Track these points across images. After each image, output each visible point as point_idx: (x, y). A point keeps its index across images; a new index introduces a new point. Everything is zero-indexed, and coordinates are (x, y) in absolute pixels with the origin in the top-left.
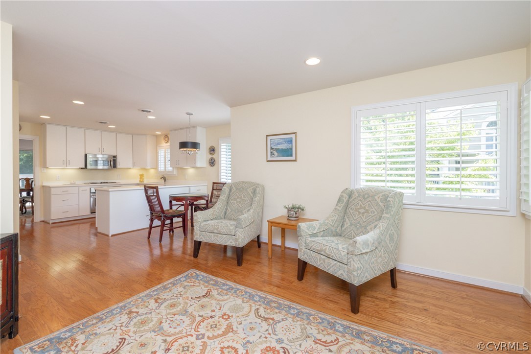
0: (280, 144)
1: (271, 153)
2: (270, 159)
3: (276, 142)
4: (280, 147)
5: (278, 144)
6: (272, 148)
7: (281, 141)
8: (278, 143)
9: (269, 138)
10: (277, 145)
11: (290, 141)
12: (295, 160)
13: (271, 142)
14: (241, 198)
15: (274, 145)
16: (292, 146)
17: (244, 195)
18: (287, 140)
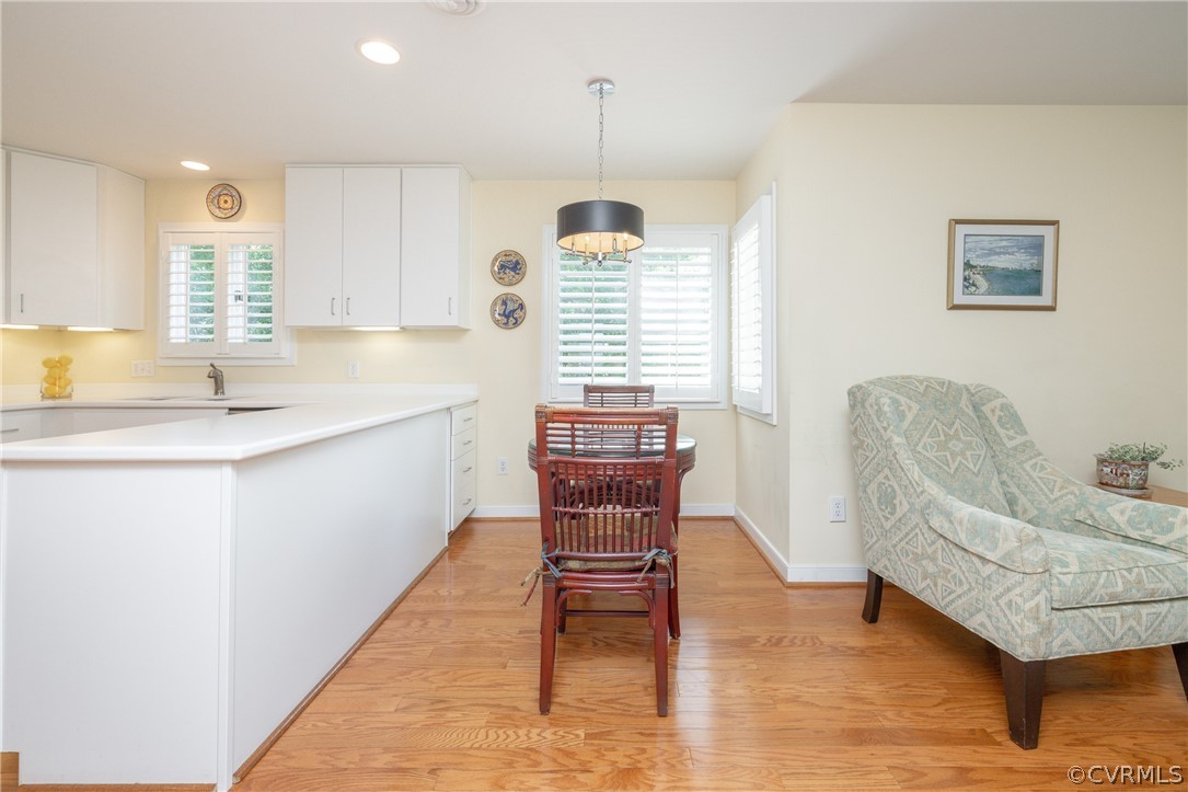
0: (999, 254)
1: (965, 279)
2: (960, 299)
3: (986, 245)
4: (1000, 262)
5: (992, 252)
6: (968, 265)
7: (1004, 243)
8: (990, 250)
9: (961, 230)
10: (989, 255)
11: (1037, 246)
12: (1052, 309)
13: (965, 243)
14: (959, 439)
15: (978, 256)
16: (1041, 263)
17: (962, 427)
18: (1026, 242)
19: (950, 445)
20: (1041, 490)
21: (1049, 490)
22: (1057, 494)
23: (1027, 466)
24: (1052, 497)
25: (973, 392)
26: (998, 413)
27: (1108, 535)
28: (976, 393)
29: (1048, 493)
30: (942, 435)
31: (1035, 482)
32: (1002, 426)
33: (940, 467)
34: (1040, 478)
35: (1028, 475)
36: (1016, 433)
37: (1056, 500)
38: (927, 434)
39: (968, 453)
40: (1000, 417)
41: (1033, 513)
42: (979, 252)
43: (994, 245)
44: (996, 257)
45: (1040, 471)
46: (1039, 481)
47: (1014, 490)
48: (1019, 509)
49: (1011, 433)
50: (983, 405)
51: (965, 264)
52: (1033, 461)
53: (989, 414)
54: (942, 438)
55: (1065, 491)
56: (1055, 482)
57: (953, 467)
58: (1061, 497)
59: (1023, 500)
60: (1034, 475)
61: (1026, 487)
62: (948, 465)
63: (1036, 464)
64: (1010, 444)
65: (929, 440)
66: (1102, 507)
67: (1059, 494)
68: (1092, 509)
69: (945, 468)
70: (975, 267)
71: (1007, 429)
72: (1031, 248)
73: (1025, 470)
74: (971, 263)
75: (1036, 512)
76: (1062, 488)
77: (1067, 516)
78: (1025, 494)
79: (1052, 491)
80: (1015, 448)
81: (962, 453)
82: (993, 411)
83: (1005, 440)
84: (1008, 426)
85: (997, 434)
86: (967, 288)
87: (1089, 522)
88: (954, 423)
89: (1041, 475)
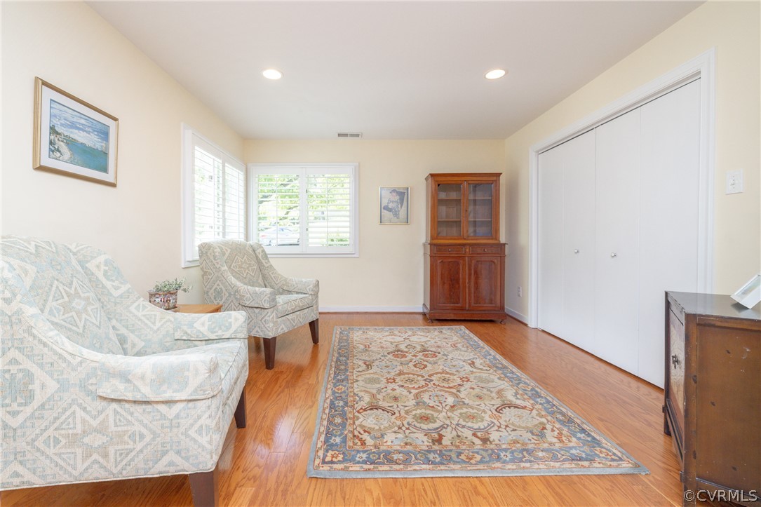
0: (79, 129)
1: (51, 143)
2: (47, 161)
3: (69, 117)
4: (80, 137)
5: (73, 126)
6: (53, 130)
7: (83, 121)
8: (72, 123)
9: (47, 93)
11: (104, 134)
12: (114, 185)
13: (51, 107)
14: (80, 297)
15: (62, 125)
16: (107, 148)
17: (80, 285)
18: (98, 126)
19: (74, 305)
20: (146, 324)
21: (153, 323)
22: (158, 324)
23: (132, 309)
24: (155, 328)
25: (75, 251)
26: (103, 268)
27: (197, 343)
28: (79, 251)
29: (152, 326)
30: (65, 296)
31: (140, 320)
32: (108, 279)
33: (70, 330)
34: (144, 316)
35: (134, 315)
36: (122, 283)
37: (158, 329)
38: (51, 298)
39: (89, 309)
40: (106, 272)
41: (141, 344)
42: (63, 121)
43: (75, 120)
44: (77, 131)
45: (142, 311)
46: (143, 318)
47: (124, 331)
48: (128, 346)
49: (116, 283)
50: (87, 262)
51: (51, 128)
52: (136, 304)
53: (94, 270)
54: (66, 299)
55: (165, 320)
56: (155, 315)
57: (81, 325)
58: (162, 326)
59: (132, 337)
60: (139, 314)
61: (133, 325)
62: (77, 326)
63: (139, 305)
64: (116, 293)
65: (55, 303)
66: (191, 325)
67: (160, 325)
68: (185, 328)
69: (74, 328)
70: (60, 134)
71: (112, 281)
72: (101, 133)
73: (131, 312)
74: (56, 128)
75: (143, 344)
76: (161, 319)
77: (168, 339)
78: (133, 332)
79: (154, 323)
80: (121, 296)
81: (85, 310)
82: (98, 267)
83: (113, 291)
84: (114, 278)
85: (104, 287)
86: (53, 151)
87: (184, 338)
88: (72, 282)
89: (144, 313)
